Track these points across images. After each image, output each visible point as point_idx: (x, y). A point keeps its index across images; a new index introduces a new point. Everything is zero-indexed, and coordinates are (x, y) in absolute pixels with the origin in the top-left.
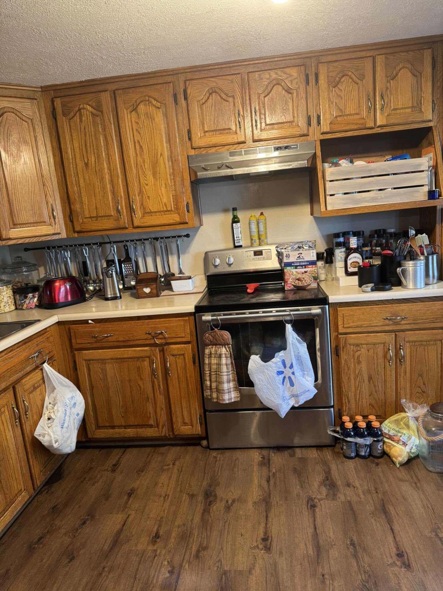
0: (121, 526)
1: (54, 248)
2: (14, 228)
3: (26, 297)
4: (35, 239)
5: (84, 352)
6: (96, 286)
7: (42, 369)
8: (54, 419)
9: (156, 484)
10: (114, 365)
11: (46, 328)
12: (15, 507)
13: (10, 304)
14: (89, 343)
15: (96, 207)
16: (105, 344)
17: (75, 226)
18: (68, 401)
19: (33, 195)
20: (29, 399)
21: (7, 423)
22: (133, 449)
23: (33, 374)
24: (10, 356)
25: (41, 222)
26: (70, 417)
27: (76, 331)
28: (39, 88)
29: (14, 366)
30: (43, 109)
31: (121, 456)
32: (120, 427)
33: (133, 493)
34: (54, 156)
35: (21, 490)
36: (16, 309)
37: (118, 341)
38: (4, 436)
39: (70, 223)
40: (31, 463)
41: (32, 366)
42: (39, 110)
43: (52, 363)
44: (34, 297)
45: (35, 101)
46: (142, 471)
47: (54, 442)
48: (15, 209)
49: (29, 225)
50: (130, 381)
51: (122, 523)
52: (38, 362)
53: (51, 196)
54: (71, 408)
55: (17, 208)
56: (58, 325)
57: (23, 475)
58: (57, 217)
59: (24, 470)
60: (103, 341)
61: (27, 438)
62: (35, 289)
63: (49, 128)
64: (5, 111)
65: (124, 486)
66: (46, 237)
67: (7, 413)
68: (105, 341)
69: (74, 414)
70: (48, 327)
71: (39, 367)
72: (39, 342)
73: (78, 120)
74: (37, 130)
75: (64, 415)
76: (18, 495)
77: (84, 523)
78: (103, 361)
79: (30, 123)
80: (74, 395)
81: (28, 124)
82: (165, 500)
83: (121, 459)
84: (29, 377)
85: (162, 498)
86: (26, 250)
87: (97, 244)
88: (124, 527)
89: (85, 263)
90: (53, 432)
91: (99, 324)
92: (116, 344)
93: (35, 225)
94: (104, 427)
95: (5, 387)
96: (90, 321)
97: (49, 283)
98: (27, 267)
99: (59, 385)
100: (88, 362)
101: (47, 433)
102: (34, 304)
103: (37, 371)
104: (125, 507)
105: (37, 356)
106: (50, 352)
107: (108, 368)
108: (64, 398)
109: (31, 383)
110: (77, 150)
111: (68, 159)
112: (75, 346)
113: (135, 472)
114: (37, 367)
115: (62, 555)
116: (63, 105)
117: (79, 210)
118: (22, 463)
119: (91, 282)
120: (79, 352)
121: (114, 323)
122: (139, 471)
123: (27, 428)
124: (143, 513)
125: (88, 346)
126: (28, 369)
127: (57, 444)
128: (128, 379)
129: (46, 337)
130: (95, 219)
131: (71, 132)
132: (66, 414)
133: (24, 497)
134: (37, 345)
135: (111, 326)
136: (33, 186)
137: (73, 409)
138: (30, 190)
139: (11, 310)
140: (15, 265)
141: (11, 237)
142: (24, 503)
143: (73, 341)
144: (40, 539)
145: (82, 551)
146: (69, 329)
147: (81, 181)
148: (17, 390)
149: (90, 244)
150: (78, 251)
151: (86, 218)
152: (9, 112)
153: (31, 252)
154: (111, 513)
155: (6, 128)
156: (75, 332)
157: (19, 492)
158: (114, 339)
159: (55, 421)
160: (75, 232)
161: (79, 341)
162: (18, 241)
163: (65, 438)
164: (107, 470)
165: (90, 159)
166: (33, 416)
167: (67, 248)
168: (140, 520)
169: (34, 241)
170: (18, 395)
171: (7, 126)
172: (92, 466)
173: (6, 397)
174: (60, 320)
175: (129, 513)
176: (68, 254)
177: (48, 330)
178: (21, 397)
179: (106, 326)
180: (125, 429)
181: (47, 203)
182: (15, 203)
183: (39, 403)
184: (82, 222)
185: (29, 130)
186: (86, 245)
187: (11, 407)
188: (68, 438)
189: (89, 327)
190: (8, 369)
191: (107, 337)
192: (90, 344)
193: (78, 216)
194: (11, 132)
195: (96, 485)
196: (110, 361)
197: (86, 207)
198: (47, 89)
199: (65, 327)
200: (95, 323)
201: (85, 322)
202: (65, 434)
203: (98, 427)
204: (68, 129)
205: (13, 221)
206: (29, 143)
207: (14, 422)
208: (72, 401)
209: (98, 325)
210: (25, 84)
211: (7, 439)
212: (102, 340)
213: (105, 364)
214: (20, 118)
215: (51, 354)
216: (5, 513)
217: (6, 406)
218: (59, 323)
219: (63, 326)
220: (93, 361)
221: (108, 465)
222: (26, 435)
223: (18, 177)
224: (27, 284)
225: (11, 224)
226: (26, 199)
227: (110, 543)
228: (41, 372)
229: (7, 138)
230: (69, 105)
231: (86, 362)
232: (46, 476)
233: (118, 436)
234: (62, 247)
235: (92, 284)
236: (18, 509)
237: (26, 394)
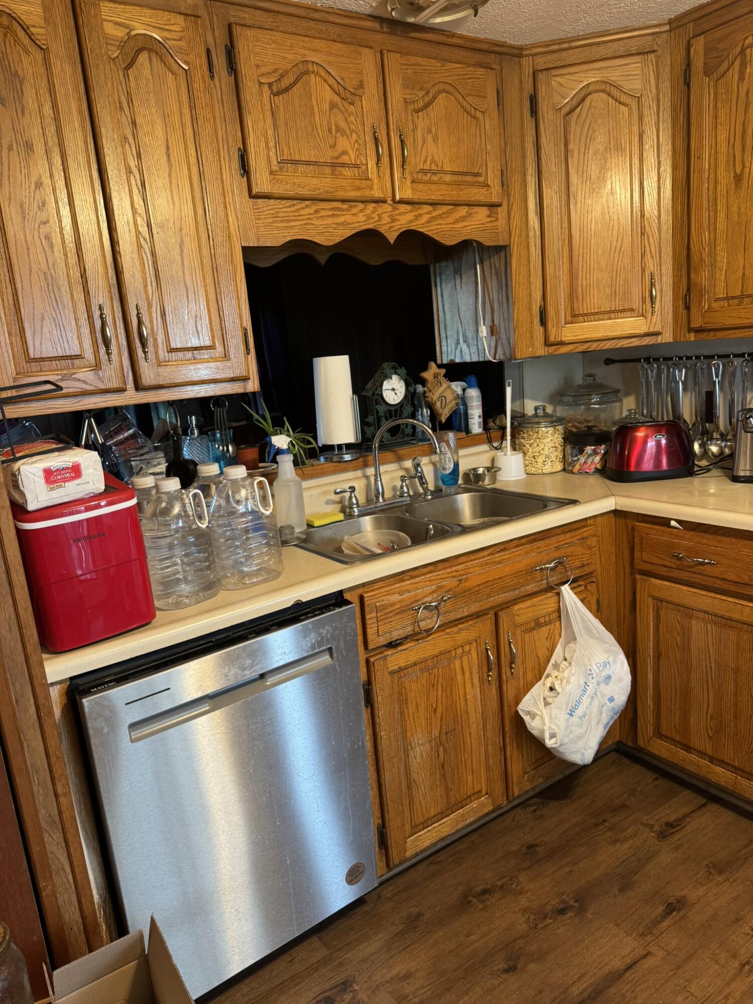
0: (623, 967)
1: (656, 360)
2: (572, 323)
3: (581, 451)
4: (609, 344)
5: (654, 581)
6: (726, 446)
7: (558, 594)
8: (559, 694)
9: (737, 920)
10: (709, 626)
11: (586, 519)
12: (463, 815)
13: (554, 459)
14: (665, 566)
15: (744, 274)
16: (695, 578)
17: (693, 317)
18: (595, 667)
19: (617, 254)
20: (523, 642)
21: (471, 673)
22: (723, 810)
23: (539, 598)
24: (496, 560)
25: (624, 311)
26: (592, 698)
27: (644, 535)
28: (666, 24)
29: (500, 578)
30: (668, 69)
31: (693, 812)
32: (701, 754)
33: (679, 911)
34: (675, 168)
35: (480, 791)
36: (564, 470)
37: (726, 580)
38: (462, 693)
39: (685, 312)
40: (508, 754)
41: (538, 584)
42: (658, 73)
43: (586, 587)
44: (595, 453)
45: (652, 56)
46: (720, 872)
47: (547, 736)
48: (580, 285)
49: (601, 316)
50: (737, 671)
51: (628, 961)
52: (553, 579)
53: (652, 257)
54: (598, 684)
55: (584, 283)
56: (615, 516)
57: (488, 769)
58: (658, 298)
59: (491, 761)
60: (694, 570)
61: (506, 708)
62: (600, 438)
63: (674, 110)
64: (588, 91)
65: (668, 883)
66: (631, 340)
67: (474, 655)
68: (697, 571)
69: (603, 696)
70: (590, 518)
71: (553, 589)
72: (563, 543)
73: (736, 77)
74: (646, 120)
75: (579, 692)
76: (473, 798)
77: (562, 911)
78: (687, 611)
79: (634, 107)
80: (611, 659)
81: (630, 109)
82: (741, 970)
83: (688, 819)
84: (529, 603)
85: (736, 964)
86: (609, 362)
87: (742, 355)
88: (628, 974)
89: (710, 396)
90: (551, 717)
91: (692, 533)
92: (720, 584)
93: (613, 315)
94: (671, 739)
95: (476, 610)
96: (673, 523)
97: (625, 431)
98: (600, 394)
99: (583, 632)
100: (659, 604)
101: (539, 713)
102: (593, 467)
103: (550, 594)
104: (649, 930)
105: (552, 569)
106: (583, 566)
107: (694, 629)
108: (589, 660)
109: (530, 615)
110: (723, 148)
111: (701, 170)
112: (639, 565)
113: (705, 863)
114: (550, 588)
115: (501, 949)
116: (708, 50)
117: (705, 283)
118: (490, 747)
119: (715, 435)
120: (645, 577)
121: (722, 538)
122: (714, 867)
123: (510, 691)
124: (679, 967)
125: (663, 571)
126: (530, 588)
127: (553, 740)
128: (733, 666)
129: (579, 537)
130: (737, 301)
131: (715, 108)
132: (585, 691)
133: (483, 805)
134: (558, 548)
135: (714, 543)
136: (620, 239)
137: (602, 685)
138: (613, 247)
139: (554, 471)
140: (584, 390)
141: (564, 339)
142: (481, 814)
143: (637, 554)
144: (485, 892)
145: (533, 964)
146: (633, 528)
147: (721, 216)
148: (501, 621)
149: (728, 356)
150: (702, 369)
151: (718, 300)
152: (597, 91)
153: (616, 367)
154: (617, 925)
155: (586, 127)
156: (642, 538)
157: (474, 794)
158: (717, 571)
159: (559, 696)
160: (690, 330)
161: (646, 557)
162: (576, 348)
163: (572, 736)
164: (651, 827)
165: (748, 165)
166: (525, 673)
167: (681, 362)
168: (667, 981)
169: (606, 347)
170: (501, 631)
171: (588, 122)
172: (627, 803)
173: (477, 629)
174: (618, 508)
175: (652, 949)
176: (681, 375)
177: (589, 522)
178: (506, 635)
179: (705, 541)
180: (712, 763)
181: (643, 270)
182: (581, 273)
183: (542, 653)
184: (709, 308)
185: (630, 122)
186: (720, 357)
187: (484, 647)
188: (579, 738)
189: (670, 534)
190: (488, 581)
191: (702, 564)
192: (666, 569)
193: (702, 296)
194: (594, 131)
195: (618, 845)
196: (700, 614)
197: (721, 277)
198: (681, 23)
199: (626, 523)
200: (685, 529)
201: (664, 522)
202: (573, 728)
203: (659, 734)
204: (712, 102)
205: (572, 309)
206: (625, 149)
207: (485, 675)
208: (603, 670)
209: (689, 534)
210: (637, 25)
211: (466, 700)
212: (691, 567)
213: (691, 618)
214: (616, 100)
215: (586, 568)
216: (442, 819)
217: (474, 644)
218: (616, 513)
219: (624, 521)
220: (669, 605)
221: (657, 817)
222: (505, 702)
223: (593, 221)
224: (589, 428)
225: (568, 314)
226: (603, 264)
227: (587, 987)
228: (556, 597)
229: (586, 146)
230: (721, 46)
231: (655, 602)
232: (535, 784)
233: (693, 770)
234: (671, 359)
235: (717, 439)
236: (468, 821)
237: (519, 631)
